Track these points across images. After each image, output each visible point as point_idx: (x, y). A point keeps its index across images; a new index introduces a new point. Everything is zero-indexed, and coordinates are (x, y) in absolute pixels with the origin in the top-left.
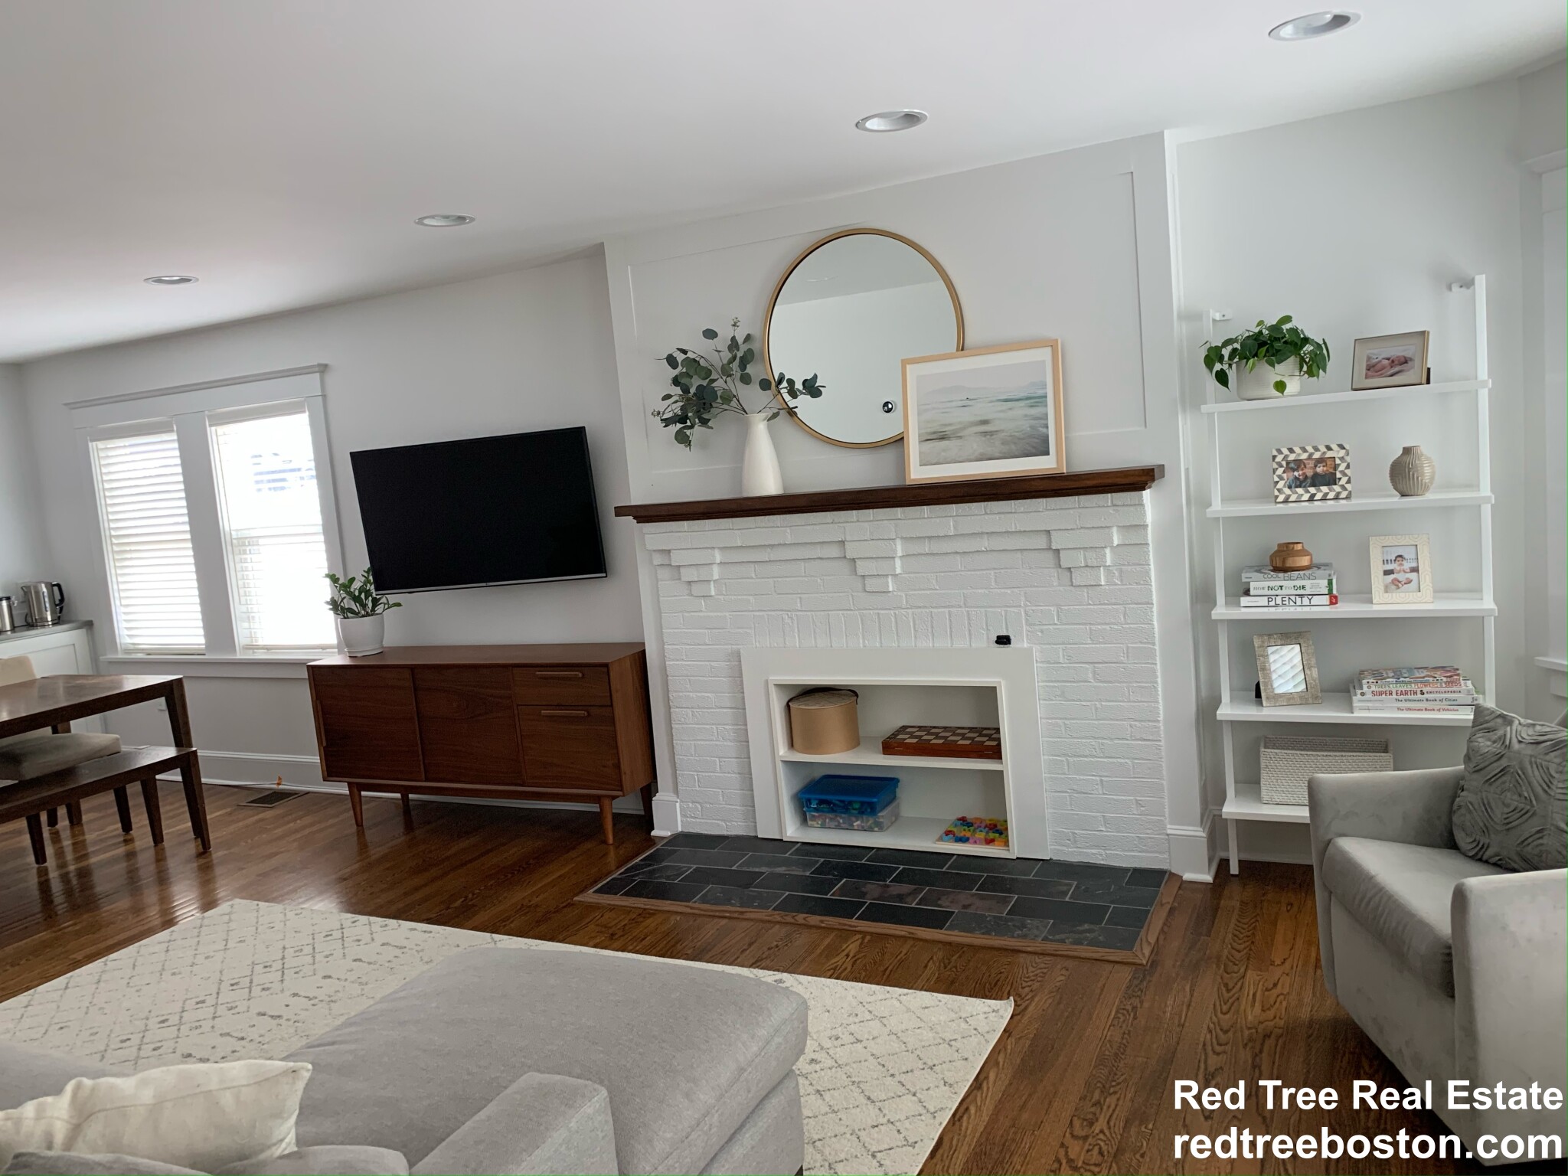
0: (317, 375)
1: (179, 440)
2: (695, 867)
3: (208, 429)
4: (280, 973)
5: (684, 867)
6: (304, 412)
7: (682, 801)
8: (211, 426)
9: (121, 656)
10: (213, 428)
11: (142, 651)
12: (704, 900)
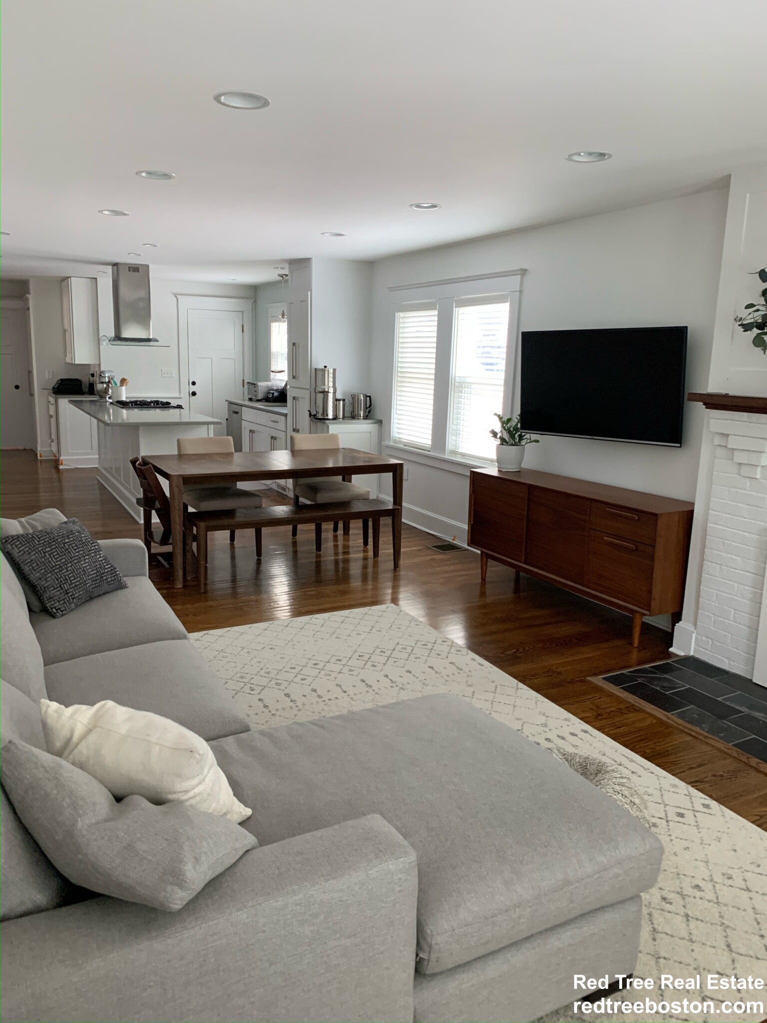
0: (519, 277)
1: (439, 316)
2: (688, 686)
3: (454, 309)
5: (679, 684)
6: (507, 302)
7: (697, 633)
8: (456, 307)
9: (391, 443)
10: (457, 309)
11: (401, 442)
12: (681, 716)
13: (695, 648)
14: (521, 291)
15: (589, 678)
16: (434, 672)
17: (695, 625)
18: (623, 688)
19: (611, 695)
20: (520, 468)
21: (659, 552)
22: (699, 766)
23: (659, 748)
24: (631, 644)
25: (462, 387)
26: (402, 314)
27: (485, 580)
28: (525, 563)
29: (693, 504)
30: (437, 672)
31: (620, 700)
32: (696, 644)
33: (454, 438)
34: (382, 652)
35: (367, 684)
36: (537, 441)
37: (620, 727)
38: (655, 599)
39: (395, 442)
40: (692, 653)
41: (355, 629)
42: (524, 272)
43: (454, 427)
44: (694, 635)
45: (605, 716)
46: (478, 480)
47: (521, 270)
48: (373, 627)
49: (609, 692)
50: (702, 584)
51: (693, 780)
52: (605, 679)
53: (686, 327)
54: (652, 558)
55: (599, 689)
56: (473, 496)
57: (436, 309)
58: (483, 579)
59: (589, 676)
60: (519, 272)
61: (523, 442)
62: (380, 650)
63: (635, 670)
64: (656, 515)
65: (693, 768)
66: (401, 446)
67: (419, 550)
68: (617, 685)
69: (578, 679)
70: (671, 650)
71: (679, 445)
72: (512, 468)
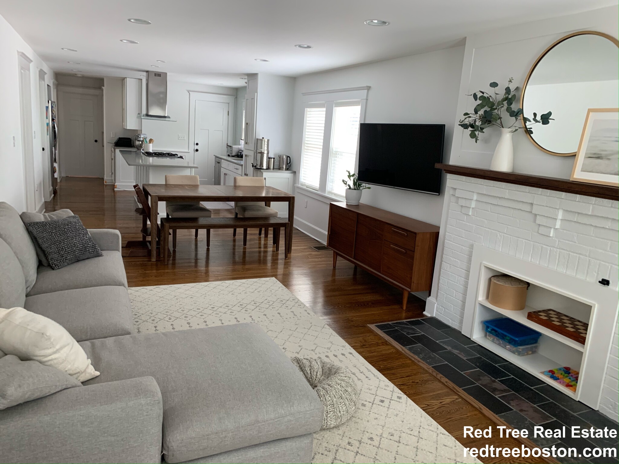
0: (366, 91)
1: (326, 111)
2: (423, 333)
3: (334, 108)
4: (256, 307)
5: (419, 332)
6: (359, 105)
7: (437, 304)
8: (335, 107)
9: (300, 186)
10: (335, 108)
11: (305, 185)
12: (410, 350)
13: (436, 313)
14: (367, 99)
15: (368, 325)
16: (279, 316)
17: (437, 298)
18: (384, 332)
19: (376, 335)
20: (359, 203)
21: (417, 255)
22: (407, 377)
23: (389, 365)
24: (402, 308)
25: (337, 154)
26: (308, 109)
27: (335, 267)
28: (354, 258)
29: (439, 228)
30: (281, 316)
31: (380, 338)
32: (437, 310)
33: (331, 184)
34: (255, 303)
35: (237, 320)
36: (369, 188)
37: (372, 353)
38: (414, 282)
39: (302, 185)
40: (434, 316)
41: (245, 290)
42: (369, 88)
43: (332, 178)
44: (436, 305)
45: (367, 346)
46: (334, 209)
47: (367, 86)
48: (256, 290)
49: (377, 333)
50: (441, 275)
51: (400, 383)
52: (376, 326)
53: (445, 125)
54: (412, 258)
55: (371, 331)
56: (331, 217)
57: (325, 107)
58: (334, 267)
59: (368, 324)
60: (366, 88)
61: (361, 188)
62: (254, 302)
63: (396, 322)
64: (415, 233)
65: (403, 377)
66: (305, 187)
67: (305, 249)
68: (382, 330)
69: (362, 325)
70: (424, 313)
71: (438, 194)
72: (354, 203)
